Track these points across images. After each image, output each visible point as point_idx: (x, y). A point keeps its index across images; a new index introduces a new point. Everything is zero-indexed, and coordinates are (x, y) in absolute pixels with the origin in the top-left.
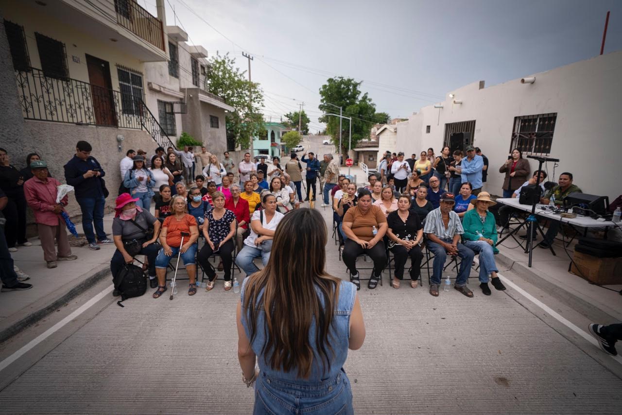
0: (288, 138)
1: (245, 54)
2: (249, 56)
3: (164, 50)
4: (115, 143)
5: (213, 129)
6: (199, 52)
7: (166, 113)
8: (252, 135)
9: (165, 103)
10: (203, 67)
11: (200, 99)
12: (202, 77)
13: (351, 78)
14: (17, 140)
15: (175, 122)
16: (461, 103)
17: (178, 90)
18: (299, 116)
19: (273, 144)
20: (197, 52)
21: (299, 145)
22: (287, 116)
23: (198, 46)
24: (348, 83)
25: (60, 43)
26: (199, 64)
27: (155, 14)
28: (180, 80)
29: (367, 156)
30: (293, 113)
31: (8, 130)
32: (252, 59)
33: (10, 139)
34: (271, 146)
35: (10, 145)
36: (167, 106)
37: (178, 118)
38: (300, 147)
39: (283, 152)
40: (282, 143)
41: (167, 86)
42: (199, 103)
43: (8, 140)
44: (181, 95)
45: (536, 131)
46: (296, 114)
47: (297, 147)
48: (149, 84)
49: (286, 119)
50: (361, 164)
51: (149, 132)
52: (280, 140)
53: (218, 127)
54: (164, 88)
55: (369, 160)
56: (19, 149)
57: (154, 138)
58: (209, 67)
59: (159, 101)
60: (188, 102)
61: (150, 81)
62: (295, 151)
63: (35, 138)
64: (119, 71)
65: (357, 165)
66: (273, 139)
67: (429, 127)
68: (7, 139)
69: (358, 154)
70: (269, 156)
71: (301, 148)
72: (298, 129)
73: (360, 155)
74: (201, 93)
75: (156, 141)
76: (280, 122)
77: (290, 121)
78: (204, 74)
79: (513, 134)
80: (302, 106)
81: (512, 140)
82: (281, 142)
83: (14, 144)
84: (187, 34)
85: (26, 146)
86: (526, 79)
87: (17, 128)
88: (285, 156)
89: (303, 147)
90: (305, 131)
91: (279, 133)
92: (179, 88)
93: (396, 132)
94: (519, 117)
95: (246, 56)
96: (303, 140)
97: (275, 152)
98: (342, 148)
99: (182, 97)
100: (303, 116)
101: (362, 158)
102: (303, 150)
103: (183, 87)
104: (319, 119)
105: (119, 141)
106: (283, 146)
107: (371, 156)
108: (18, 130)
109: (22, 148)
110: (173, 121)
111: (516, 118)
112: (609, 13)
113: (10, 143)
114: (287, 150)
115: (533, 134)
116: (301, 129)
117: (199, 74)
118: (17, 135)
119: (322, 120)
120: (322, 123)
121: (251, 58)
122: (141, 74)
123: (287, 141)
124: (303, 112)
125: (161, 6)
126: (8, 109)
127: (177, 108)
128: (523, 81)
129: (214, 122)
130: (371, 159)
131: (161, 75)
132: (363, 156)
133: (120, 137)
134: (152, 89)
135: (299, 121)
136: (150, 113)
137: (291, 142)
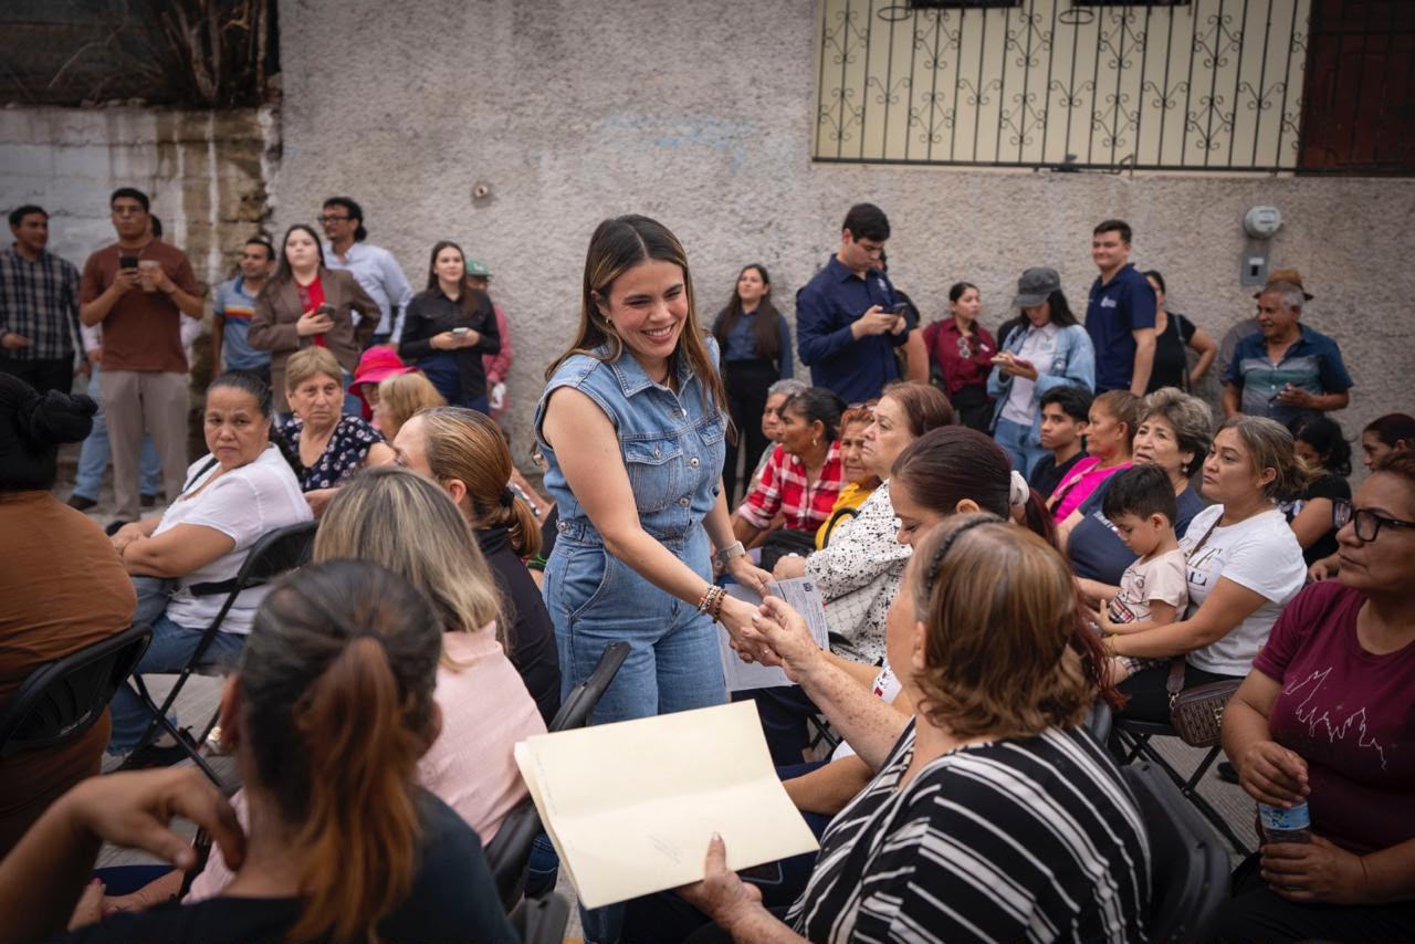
14: (770, 224)
31: (751, 196)
33: (749, 223)
35: (747, 239)
43: (745, 226)
56: (767, 252)
63: (829, 219)
68: (742, 222)
83: (759, 236)
85: (792, 244)
87: (778, 190)
108: (780, 195)
109: (777, 249)
113: (748, 232)
118: (775, 210)
126: (768, 134)
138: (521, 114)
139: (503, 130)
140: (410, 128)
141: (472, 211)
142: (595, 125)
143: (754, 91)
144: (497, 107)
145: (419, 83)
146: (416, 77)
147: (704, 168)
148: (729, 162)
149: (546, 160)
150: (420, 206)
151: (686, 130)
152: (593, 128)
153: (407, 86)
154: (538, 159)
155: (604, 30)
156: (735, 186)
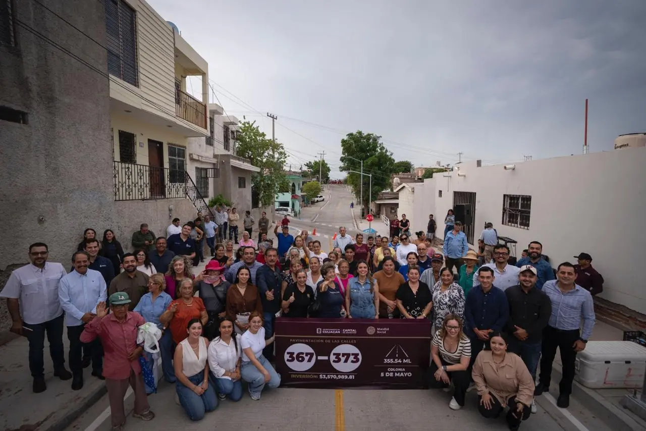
0: (309, 188)
1: (269, 115)
2: (273, 116)
3: (206, 128)
4: (168, 212)
5: (241, 189)
6: (232, 121)
7: (202, 178)
8: (275, 192)
9: (202, 169)
10: (233, 132)
11: (232, 164)
12: (231, 142)
13: (370, 133)
14: (109, 218)
15: (208, 185)
16: (465, 176)
17: (212, 156)
18: (319, 165)
19: (294, 197)
20: (229, 121)
21: (319, 196)
22: (307, 165)
23: (230, 116)
24: (369, 137)
25: (133, 134)
26: (230, 131)
27: (200, 99)
28: (214, 147)
29: (389, 209)
30: (313, 162)
31: (105, 211)
32: (276, 119)
33: (106, 218)
34: (292, 199)
35: (106, 222)
36: (203, 172)
37: (211, 181)
38: (321, 197)
39: (303, 203)
40: (303, 194)
41: (203, 154)
42: (231, 168)
44: (214, 161)
45: (520, 208)
46: (316, 163)
47: (317, 197)
48: (190, 155)
49: (305, 168)
50: (383, 217)
51: (191, 199)
52: (300, 191)
53: (245, 187)
54: (202, 157)
55: (391, 212)
57: (194, 204)
58: (237, 131)
59: (197, 168)
60: (220, 166)
61: (191, 153)
62: (316, 201)
64: (170, 148)
65: (379, 217)
66: (293, 191)
67: (440, 192)
68: (104, 218)
69: (379, 206)
70: (290, 209)
71: (322, 199)
72: (318, 179)
73: (381, 207)
74: (232, 159)
75: (196, 206)
76: (300, 171)
77: (309, 170)
78: (233, 138)
79: (504, 209)
80: (322, 155)
81: (503, 213)
82: (301, 192)
84: (223, 108)
85: (114, 222)
86: (507, 166)
87: (110, 209)
88: (305, 207)
89: (324, 197)
90: (326, 180)
91: (299, 185)
92: (212, 154)
93: (413, 191)
94: (507, 195)
95: (271, 116)
96: (324, 190)
97: (295, 204)
98: (363, 200)
99: (216, 162)
100: (324, 164)
101: (384, 210)
102: (323, 200)
103: (216, 153)
104: (340, 167)
105: (170, 210)
106: (303, 196)
107: (392, 209)
109: (111, 224)
110: (206, 184)
111: (505, 196)
112: (587, 100)
114: (307, 200)
115: (517, 210)
116: (322, 178)
117: (229, 139)
118: (110, 214)
119: (342, 169)
120: (343, 171)
121: (275, 117)
122: (185, 147)
123: (308, 191)
124: (324, 161)
125: (206, 94)
127: (211, 173)
128: (505, 168)
129: (242, 183)
130: (393, 211)
131: (200, 145)
132: (384, 209)
133: (171, 207)
134: (192, 159)
135: (319, 170)
136: (191, 180)
137: (311, 193)
138: (50, 193)
139: (45, 198)
140: (14, 200)
141: (39, 226)
142: (71, 195)
143: (103, 185)
144: (43, 191)
145: (15, 183)
146: (14, 181)
147: (95, 206)
148: (101, 203)
149: (59, 207)
150: (20, 226)
151: (91, 195)
152: (70, 196)
153: (10, 185)
154: (57, 206)
155: (70, 168)
156: (102, 209)
